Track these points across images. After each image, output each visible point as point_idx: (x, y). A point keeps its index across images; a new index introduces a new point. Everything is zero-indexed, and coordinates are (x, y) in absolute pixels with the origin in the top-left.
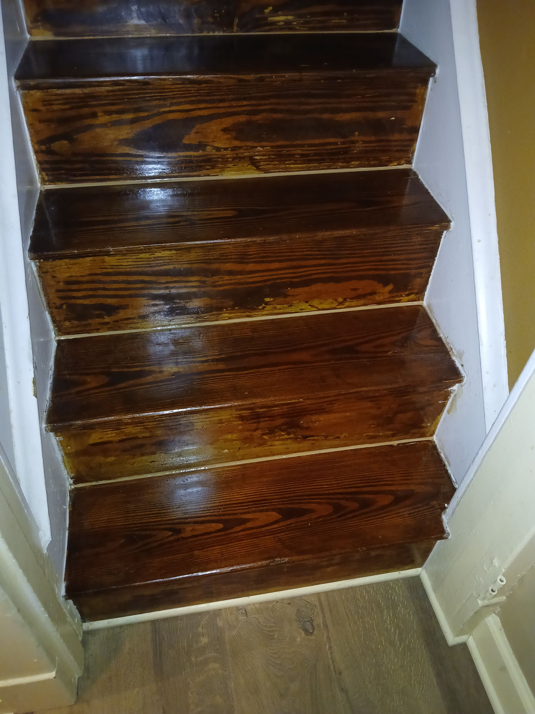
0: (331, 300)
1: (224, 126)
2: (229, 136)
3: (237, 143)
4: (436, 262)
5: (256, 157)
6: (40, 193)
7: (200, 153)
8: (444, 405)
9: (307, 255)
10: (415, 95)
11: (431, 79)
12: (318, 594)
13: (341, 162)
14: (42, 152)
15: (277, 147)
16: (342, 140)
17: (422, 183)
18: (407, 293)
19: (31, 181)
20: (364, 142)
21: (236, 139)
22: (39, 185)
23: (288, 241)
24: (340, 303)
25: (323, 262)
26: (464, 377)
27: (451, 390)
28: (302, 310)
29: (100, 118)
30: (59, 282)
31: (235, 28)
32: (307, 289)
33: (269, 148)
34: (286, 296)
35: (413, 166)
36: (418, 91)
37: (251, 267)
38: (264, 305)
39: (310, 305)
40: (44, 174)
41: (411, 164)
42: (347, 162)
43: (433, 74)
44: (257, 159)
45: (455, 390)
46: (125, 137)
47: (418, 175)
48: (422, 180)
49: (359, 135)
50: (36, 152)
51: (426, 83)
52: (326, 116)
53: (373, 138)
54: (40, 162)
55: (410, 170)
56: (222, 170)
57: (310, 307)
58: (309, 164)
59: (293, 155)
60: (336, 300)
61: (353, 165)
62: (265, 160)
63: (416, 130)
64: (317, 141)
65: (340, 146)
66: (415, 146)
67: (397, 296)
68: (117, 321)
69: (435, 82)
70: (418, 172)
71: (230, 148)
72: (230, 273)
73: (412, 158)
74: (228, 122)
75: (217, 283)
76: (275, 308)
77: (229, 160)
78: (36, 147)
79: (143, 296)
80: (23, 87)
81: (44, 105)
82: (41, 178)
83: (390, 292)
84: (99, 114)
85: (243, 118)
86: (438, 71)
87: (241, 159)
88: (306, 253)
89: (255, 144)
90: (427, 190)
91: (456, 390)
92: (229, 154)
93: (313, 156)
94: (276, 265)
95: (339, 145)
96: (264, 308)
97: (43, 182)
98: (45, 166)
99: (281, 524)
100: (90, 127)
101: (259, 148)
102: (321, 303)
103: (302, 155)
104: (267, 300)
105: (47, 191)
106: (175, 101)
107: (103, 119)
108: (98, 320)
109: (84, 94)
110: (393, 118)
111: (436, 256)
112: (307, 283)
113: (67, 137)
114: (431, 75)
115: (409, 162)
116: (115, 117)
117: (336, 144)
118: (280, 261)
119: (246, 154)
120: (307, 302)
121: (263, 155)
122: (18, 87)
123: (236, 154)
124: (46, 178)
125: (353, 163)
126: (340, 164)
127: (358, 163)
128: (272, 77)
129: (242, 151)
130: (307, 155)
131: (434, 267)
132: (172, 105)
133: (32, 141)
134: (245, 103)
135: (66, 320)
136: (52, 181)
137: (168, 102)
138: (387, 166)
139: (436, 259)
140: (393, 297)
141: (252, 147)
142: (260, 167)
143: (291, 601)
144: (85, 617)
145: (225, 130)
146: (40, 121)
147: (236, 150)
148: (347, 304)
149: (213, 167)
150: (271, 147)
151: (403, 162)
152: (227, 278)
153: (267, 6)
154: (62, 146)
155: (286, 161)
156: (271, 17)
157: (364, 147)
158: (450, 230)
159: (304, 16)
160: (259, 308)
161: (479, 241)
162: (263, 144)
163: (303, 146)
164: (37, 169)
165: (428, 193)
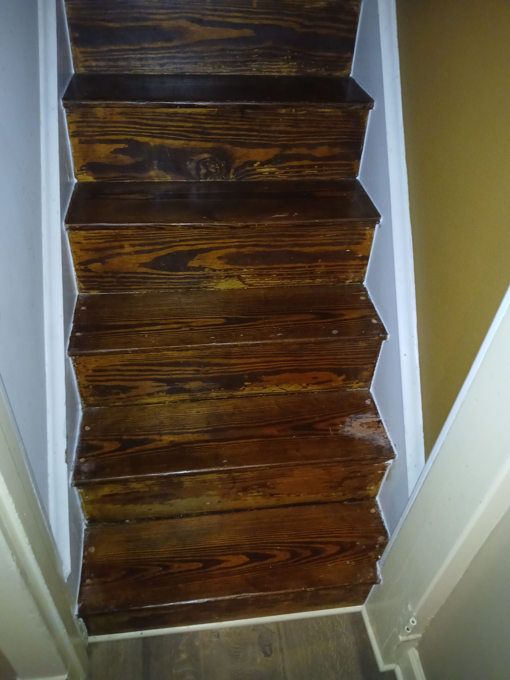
0: (297, 385)
1: (219, 255)
2: (222, 262)
3: (229, 267)
4: (378, 361)
5: (243, 276)
6: (78, 299)
7: (201, 272)
8: (383, 474)
9: (277, 354)
10: (364, 235)
11: (377, 226)
12: (277, 624)
13: (308, 280)
14: (81, 270)
15: (259, 269)
16: (308, 265)
17: (370, 298)
18: (357, 381)
19: (72, 290)
20: (326, 266)
21: (227, 264)
22: (77, 292)
23: (262, 346)
24: (304, 388)
25: (289, 359)
26: (396, 455)
27: (387, 463)
28: (274, 391)
29: (126, 249)
30: (88, 370)
31: (231, 176)
32: (278, 376)
33: (253, 270)
34: (261, 381)
35: (365, 283)
36: (367, 232)
37: (233, 361)
38: (243, 387)
39: (280, 388)
40: (81, 284)
41: (363, 282)
42: (313, 280)
43: (378, 222)
44: (243, 277)
45: (390, 464)
46: (144, 261)
47: (368, 291)
48: (370, 295)
49: (321, 262)
50: (76, 270)
51: (374, 227)
52: (297, 249)
53: (332, 264)
54: (78, 277)
55: (362, 287)
56: (217, 284)
58: (283, 280)
59: (270, 275)
60: (301, 385)
62: (249, 278)
63: (366, 258)
64: (289, 266)
65: (307, 269)
66: (366, 269)
67: (349, 383)
68: (129, 397)
70: (368, 289)
71: (223, 269)
72: (218, 365)
73: (364, 277)
74: (222, 252)
75: (208, 372)
76: (253, 389)
78: (77, 266)
79: (151, 380)
80: (71, 229)
81: (85, 240)
82: (79, 287)
83: (344, 380)
84: (126, 246)
85: (233, 250)
86: (381, 220)
87: (231, 277)
88: (276, 352)
89: (243, 267)
90: (373, 305)
91: (392, 464)
92: (222, 273)
93: (286, 275)
94: (254, 360)
96: (244, 389)
97: (80, 290)
98: (83, 279)
99: (248, 566)
100: (118, 255)
101: (245, 270)
102: (289, 387)
103: (278, 275)
104: (246, 383)
105: (83, 297)
106: (182, 238)
107: (128, 249)
108: (115, 396)
109: (117, 233)
110: (348, 250)
111: (378, 357)
112: (278, 372)
113: (101, 260)
114: (376, 222)
116: (138, 248)
117: (304, 267)
118: (256, 358)
119: (235, 274)
120: (277, 386)
121: (248, 275)
122: (67, 229)
123: (228, 274)
124: (83, 287)
125: (317, 280)
127: (321, 280)
128: (255, 225)
129: (231, 272)
130: (282, 275)
131: (377, 364)
132: (180, 241)
133: (74, 262)
134: (235, 240)
135: (90, 396)
136: (88, 290)
137: (178, 239)
138: (344, 282)
140: (346, 384)
141: (240, 269)
142: (245, 282)
143: (255, 627)
144: (91, 633)
145: (219, 258)
146: (82, 250)
147: (227, 271)
148: (309, 388)
149: (209, 282)
150: (255, 269)
151: (357, 279)
152: (216, 368)
153: (255, 162)
154: (96, 266)
155: (266, 278)
156: (258, 169)
157: (326, 269)
158: (387, 340)
159: (284, 168)
160: (240, 389)
161: (405, 355)
162: (248, 267)
163: (279, 268)
164: (77, 281)
165: (374, 308)
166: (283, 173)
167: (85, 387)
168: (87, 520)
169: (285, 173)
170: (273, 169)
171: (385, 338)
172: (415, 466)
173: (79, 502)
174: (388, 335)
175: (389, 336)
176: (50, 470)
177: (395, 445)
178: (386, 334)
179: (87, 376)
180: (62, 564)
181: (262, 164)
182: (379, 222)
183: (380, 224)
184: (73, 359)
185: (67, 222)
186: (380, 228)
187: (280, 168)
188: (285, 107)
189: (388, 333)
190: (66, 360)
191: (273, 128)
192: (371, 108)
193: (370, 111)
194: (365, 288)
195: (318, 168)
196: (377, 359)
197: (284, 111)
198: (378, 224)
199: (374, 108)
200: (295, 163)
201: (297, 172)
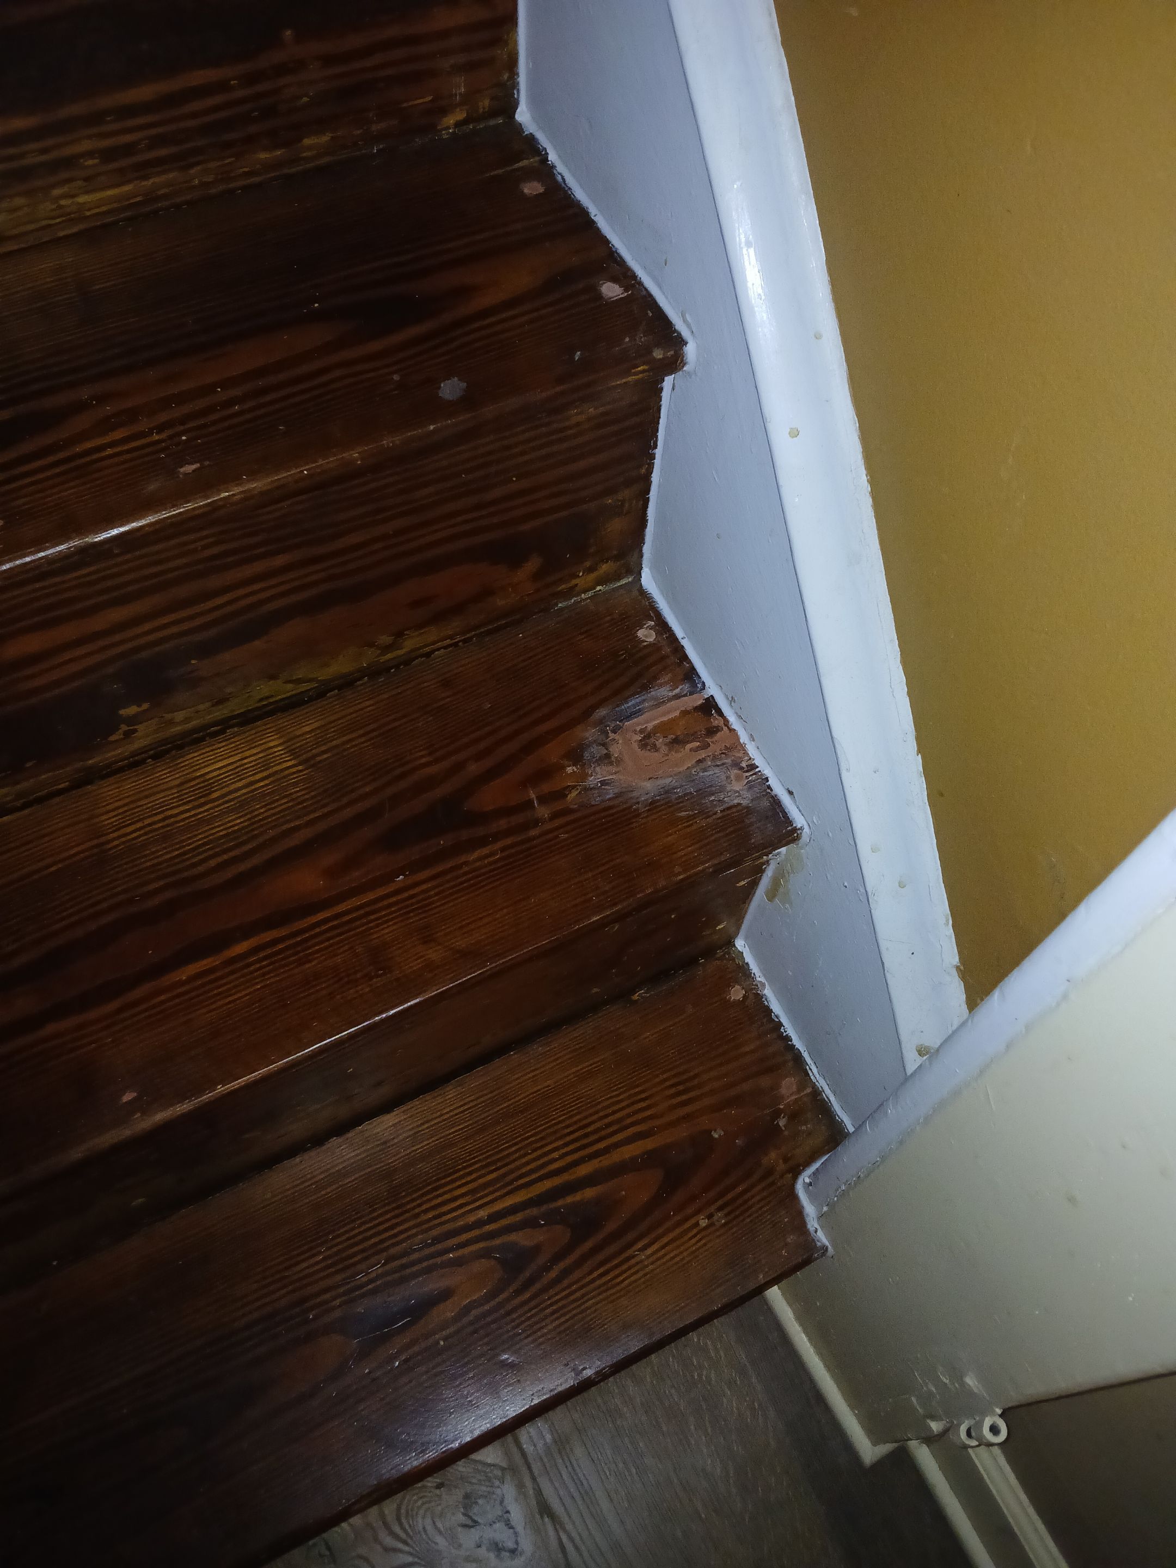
0: (351, 647)
4: (657, 462)
16: (241, 69)
17: (565, 182)
18: (588, 564)
20: (327, 60)
24: (388, 648)
26: (802, 829)
27: (769, 858)
34: (193, 682)
38: (124, 728)
39: (286, 682)
45: (779, 854)
47: (546, 152)
48: (561, 171)
55: (517, 131)
58: (146, 178)
59: (69, 162)
60: (371, 645)
65: (240, 93)
66: (516, 43)
67: (561, 581)
70: (543, 140)
73: (515, 85)
76: (170, 722)
83: (537, 576)
90: (584, 213)
91: (784, 854)
95: (233, 88)
96: (128, 734)
102: (325, 665)
103: (108, 155)
104: (129, 711)
111: (655, 447)
115: (509, 102)
117: (223, 86)
120: (273, 677)
125: (307, 142)
130: (128, 150)
131: (655, 477)
139: (658, 452)
140: (547, 585)
151: (487, 105)
155: (53, 186)
158: (684, 366)
160: (112, 738)
161: (794, 433)
163: (96, 119)
165: (590, 224)
171: (675, 363)
174: (686, 343)
175: (690, 350)
177: (791, 793)
178: (681, 342)
189: (685, 333)
194: (531, 139)
196: (653, 457)
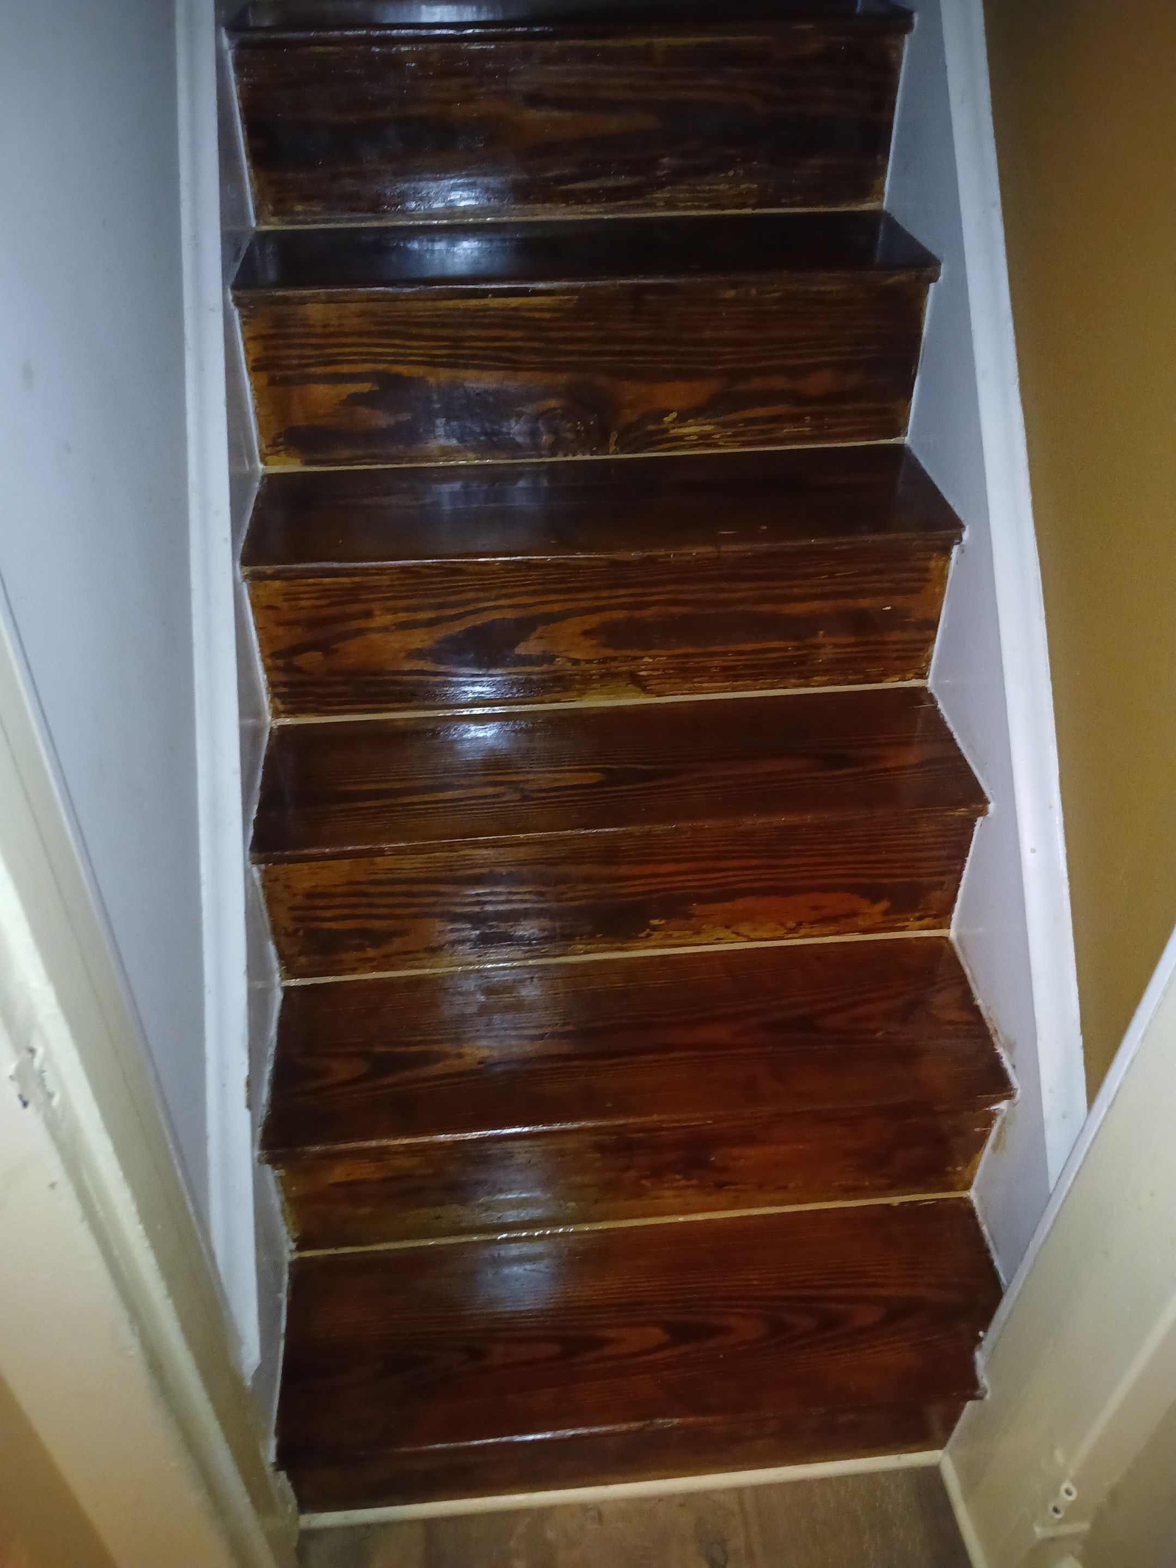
0: (772, 925)
1: (587, 627)
2: (595, 642)
3: (609, 652)
4: (967, 865)
5: (641, 673)
6: (271, 733)
7: (544, 667)
8: (984, 1136)
9: (726, 851)
10: (927, 570)
11: (955, 550)
12: (739, 1491)
13: (794, 678)
14: (277, 668)
15: (677, 656)
16: (795, 644)
17: (944, 717)
18: (917, 914)
19: (257, 714)
20: (836, 646)
21: (606, 646)
22: (269, 718)
23: (689, 833)
24: (791, 931)
25: (754, 862)
26: (1015, 1089)
27: (995, 1109)
28: (719, 940)
29: (377, 618)
30: (295, 895)
31: (612, 448)
32: (727, 905)
33: (665, 658)
34: (689, 916)
35: (930, 683)
36: (932, 564)
37: (624, 870)
38: (648, 930)
40: (278, 701)
41: (926, 678)
42: (806, 678)
43: (958, 541)
44: (642, 676)
45: (1002, 1111)
46: (419, 646)
47: (937, 702)
48: (943, 711)
49: (824, 636)
50: (268, 670)
51: (947, 551)
52: (765, 608)
53: (852, 640)
54: (272, 685)
55: (924, 689)
56: (582, 693)
57: (734, 935)
58: (736, 681)
59: (706, 669)
61: (816, 681)
62: (657, 677)
63: (932, 625)
64: (749, 647)
65: (791, 653)
66: (932, 651)
67: (899, 920)
68: (387, 956)
69: (963, 552)
70: (936, 696)
71: (595, 660)
72: (588, 880)
73: (928, 670)
74: (594, 620)
75: (565, 896)
76: (670, 936)
77: (594, 677)
78: (269, 661)
79: (434, 915)
80: (255, 578)
81: (286, 600)
82: (273, 707)
83: (886, 913)
84: (377, 612)
85: (619, 614)
86: (966, 535)
87: (615, 676)
88: (723, 848)
89: (640, 654)
90: (951, 734)
91: (1006, 1111)
92: (594, 669)
93: (743, 669)
94: (671, 867)
95: (789, 651)
96: (649, 935)
97: (275, 715)
98: (282, 690)
99: (668, 1353)
100: (361, 632)
101: (647, 660)
102: (755, 930)
103: (724, 669)
104: (655, 922)
105: (282, 728)
106: (503, 591)
107: (382, 620)
108: (354, 955)
109: (354, 583)
110: (889, 608)
111: (967, 856)
112: (728, 895)
113: (322, 646)
114: (953, 542)
115: (923, 675)
116: (403, 616)
117: (784, 649)
118: (677, 861)
119: (623, 668)
120: (727, 927)
121: (654, 670)
122: (245, 578)
123: (607, 669)
124: (281, 707)
125: (816, 679)
126: (793, 681)
127: (825, 678)
128: (669, 556)
129: (617, 664)
130: (733, 668)
131: (965, 873)
132: (498, 598)
133: (262, 651)
134: (623, 592)
135: (301, 953)
136: (290, 713)
137: (494, 593)
138: (881, 682)
139: (969, 859)
140: (890, 921)
141: (634, 658)
142: (648, 688)
143: (687, 1500)
144: (307, 1504)
145: (586, 633)
146: (279, 624)
147: (607, 663)
148: (803, 931)
149: (566, 689)
150: (670, 657)
151: (911, 675)
152: (582, 887)
153: (667, 412)
154: (311, 660)
155: (695, 677)
156: (674, 428)
157: (836, 653)
158: (988, 815)
159: (733, 424)
160: (641, 935)
161: (1033, 851)
162: (654, 652)
163: (725, 654)
164: (268, 694)
165: (953, 740)
166: (730, 436)
167: (287, 935)
168: (294, 1241)
169: (735, 435)
170: (708, 428)
171: (983, 812)
172: (1064, 1116)
173: (276, 1201)
174: (989, 803)
175: (991, 807)
176: (212, 1126)
178: (986, 802)
179: (292, 909)
180: (239, 1342)
181: (683, 418)
182: (961, 539)
183: (963, 543)
184: (260, 870)
185: (245, 561)
186: (963, 555)
187: (724, 425)
188: (734, 285)
189: (990, 797)
190: (247, 873)
191: (707, 334)
192: (934, 280)
193: (932, 286)
194: (931, 695)
195: (810, 420)
196: (964, 861)
197: (731, 294)
198: (958, 543)
199: (941, 278)
200: (759, 412)
201: (762, 432)
